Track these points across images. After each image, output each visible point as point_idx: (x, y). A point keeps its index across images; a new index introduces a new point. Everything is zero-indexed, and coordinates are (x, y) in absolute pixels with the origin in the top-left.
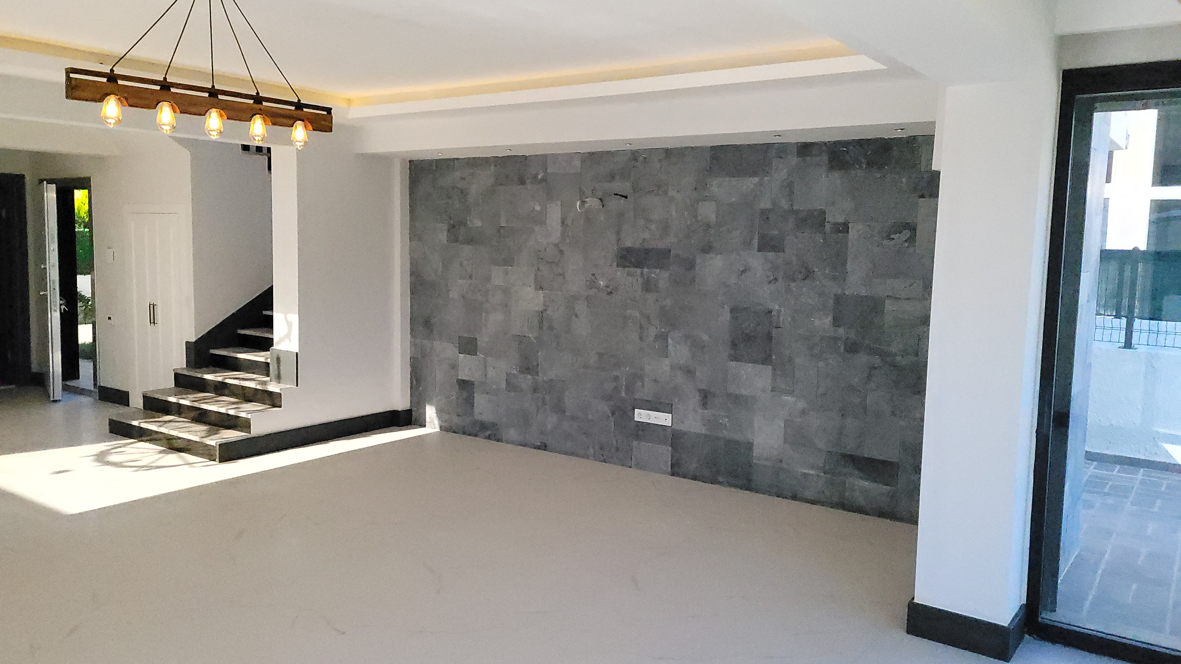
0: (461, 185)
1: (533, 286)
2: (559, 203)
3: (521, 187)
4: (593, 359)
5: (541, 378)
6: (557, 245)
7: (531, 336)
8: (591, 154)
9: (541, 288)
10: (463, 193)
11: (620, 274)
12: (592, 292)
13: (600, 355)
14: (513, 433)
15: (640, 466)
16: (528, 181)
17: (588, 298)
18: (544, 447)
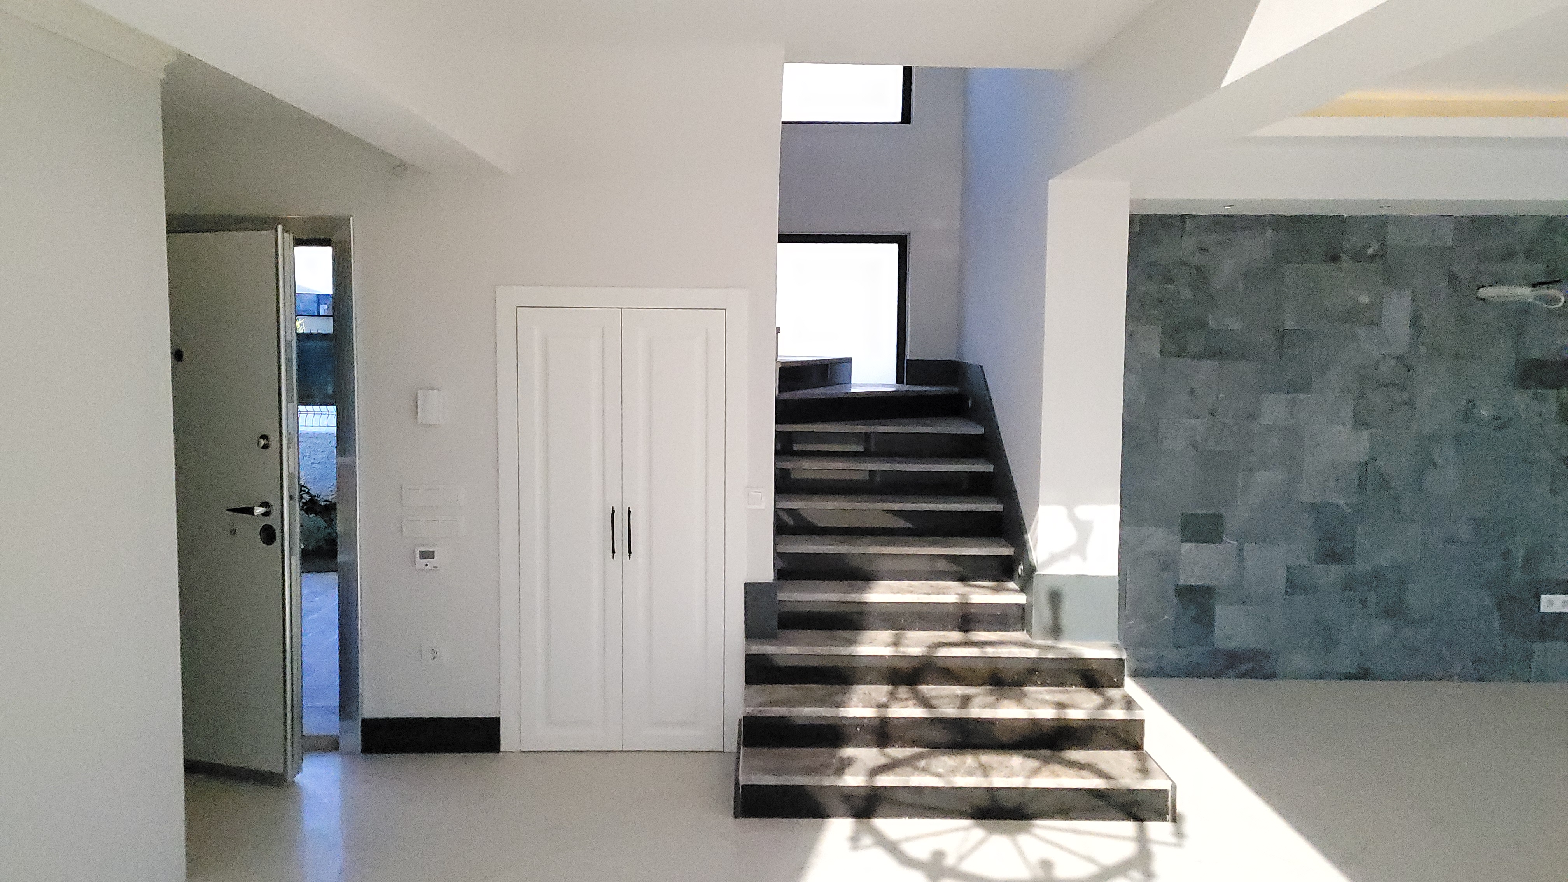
0: (1198, 259)
1: (1349, 423)
2: (1408, 292)
3: (1331, 266)
4: (1464, 531)
5: (1360, 566)
6: (1400, 358)
7: (1341, 502)
8: (1473, 220)
9: (1366, 425)
10: (1201, 275)
11: (1521, 399)
12: (1466, 428)
13: (1478, 522)
14: (1300, 661)
15: (1543, 677)
16: (1344, 257)
17: (1458, 438)
18: (1363, 674)
